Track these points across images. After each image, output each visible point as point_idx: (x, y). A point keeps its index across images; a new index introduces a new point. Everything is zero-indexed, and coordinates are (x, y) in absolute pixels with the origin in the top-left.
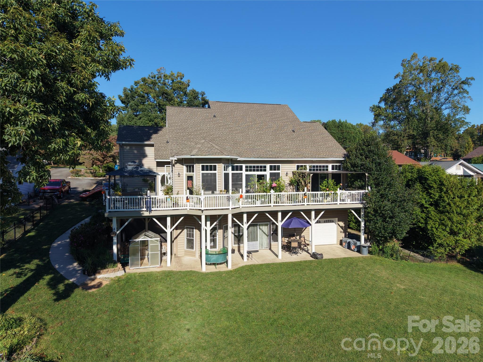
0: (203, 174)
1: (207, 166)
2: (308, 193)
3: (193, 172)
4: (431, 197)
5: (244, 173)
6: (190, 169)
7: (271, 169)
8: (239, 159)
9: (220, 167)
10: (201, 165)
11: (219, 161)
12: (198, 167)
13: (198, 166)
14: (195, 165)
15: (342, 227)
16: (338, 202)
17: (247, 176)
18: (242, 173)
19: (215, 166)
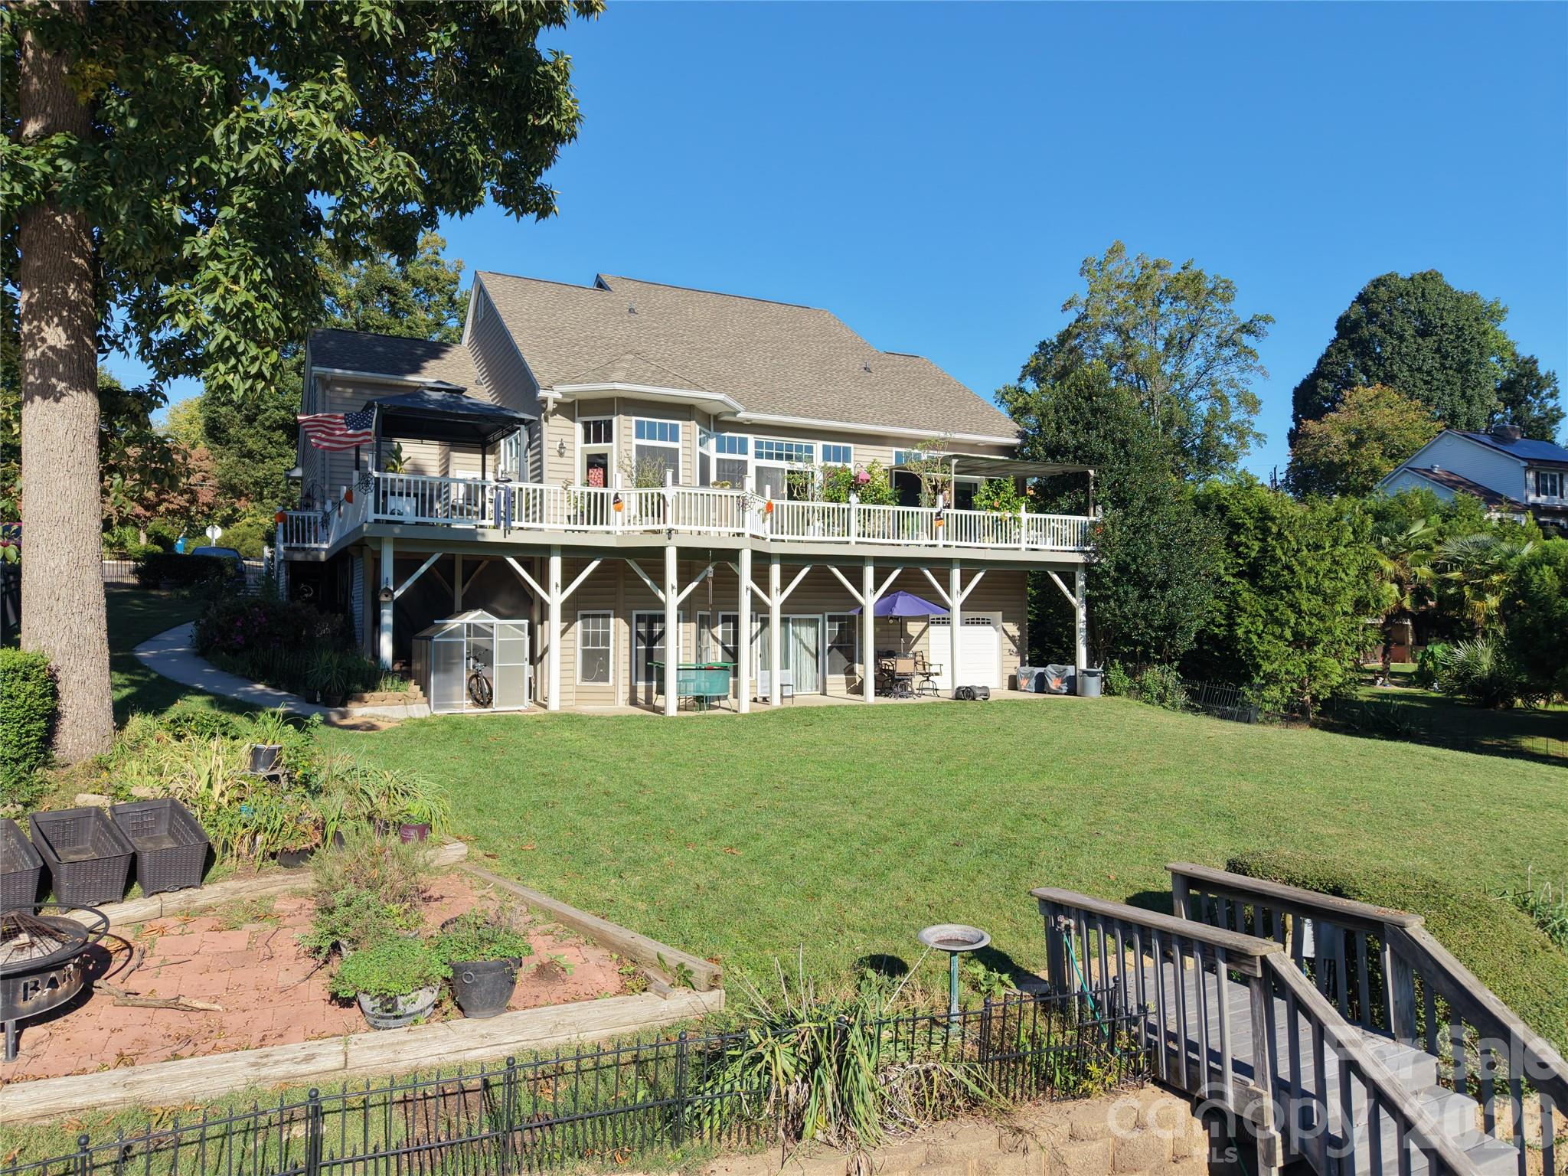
0: (638, 448)
1: (652, 425)
3: (608, 439)
4: (1239, 555)
5: (752, 461)
6: (599, 432)
7: (826, 457)
8: (743, 415)
9: (689, 430)
10: (634, 418)
11: (685, 411)
12: (624, 426)
13: (627, 424)
14: (615, 420)
15: (1012, 639)
16: (1024, 545)
17: (759, 470)
18: (745, 462)
19: (675, 428)
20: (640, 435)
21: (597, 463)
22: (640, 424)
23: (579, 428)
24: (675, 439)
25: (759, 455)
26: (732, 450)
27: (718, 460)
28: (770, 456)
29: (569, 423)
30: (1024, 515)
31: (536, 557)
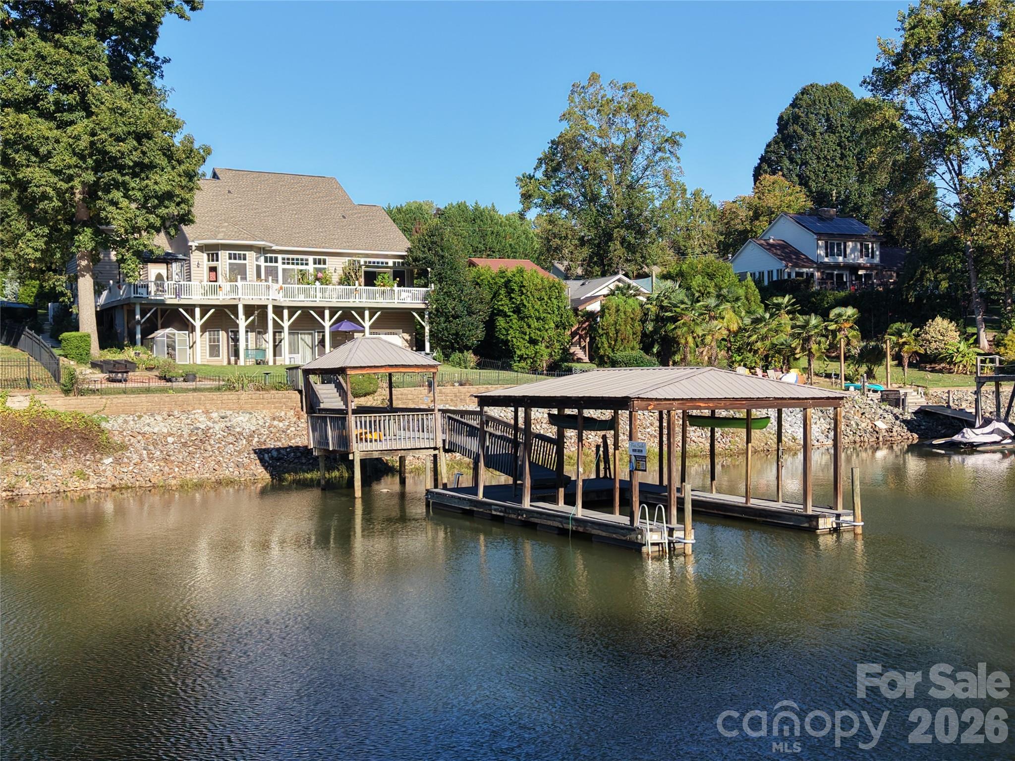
0: (230, 264)
1: (235, 254)
2: (360, 287)
3: (217, 260)
5: (280, 266)
6: (214, 257)
7: (315, 263)
8: (275, 248)
9: (251, 255)
10: (228, 252)
11: (249, 248)
12: (223, 255)
13: (225, 254)
14: (220, 252)
16: (395, 300)
17: (284, 270)
18: (277, 267)
19: (245, 255)
20: (230, 258)
21: (213, 269)
22: (230, 254)
23: (205, 256)
24: (245, 259)
25: (284, 263)
26: (271, 262)
27: (265, 266)
28: (288, 263)
29: (201, 254)
30: (396, 288)
31: (190, 309)
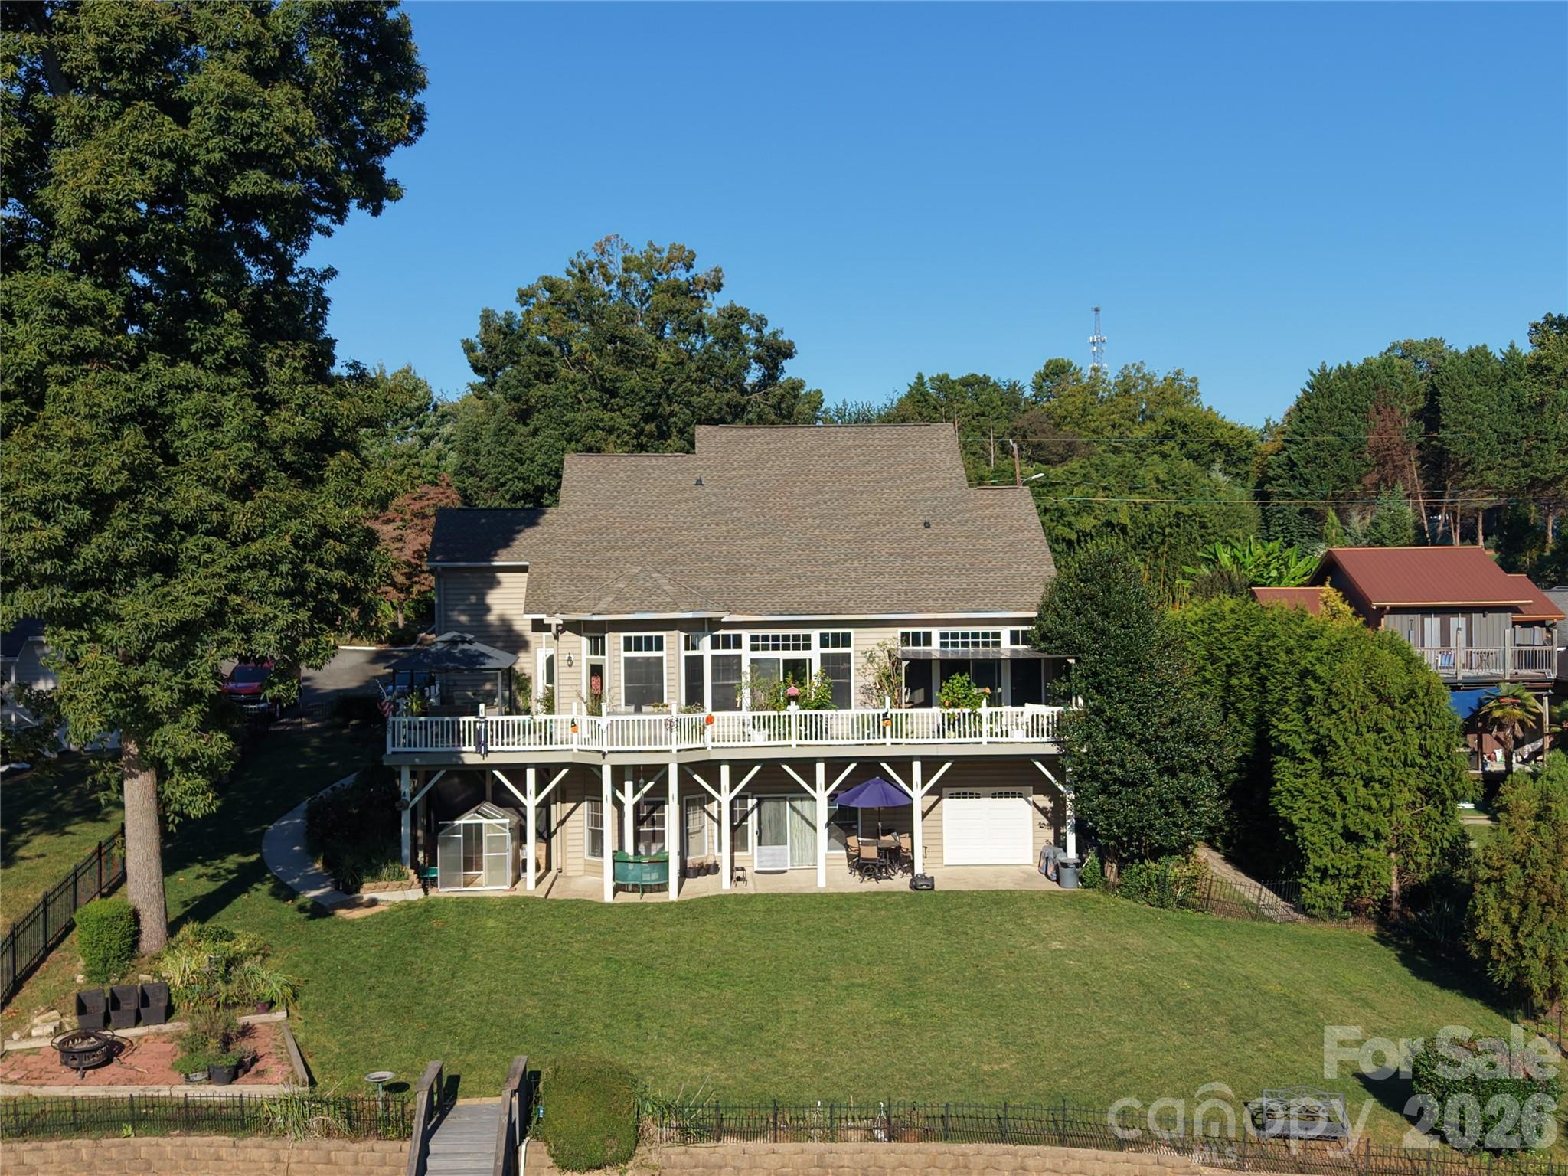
1: (638, 639)
2: (895, 711)
3: (603, 654)
6: (597, 645)
9: (673, 639)
10: (623, 635)
11: (671, 625)
13: (616, 640)
14: (606, 636)
15: (1042, 811)
16: (985, 739)
19: (660, 639)
20: (627, 648)
21: (596, 671)
22: (627, 640)
23: (584, 642)
24: (660, 648)
25: (754, 648)
26: (726, 646)
27: (713, 657)
28: (765, 648)
29: (576, 637)
30: (985, 710)
31: (516, 770)
